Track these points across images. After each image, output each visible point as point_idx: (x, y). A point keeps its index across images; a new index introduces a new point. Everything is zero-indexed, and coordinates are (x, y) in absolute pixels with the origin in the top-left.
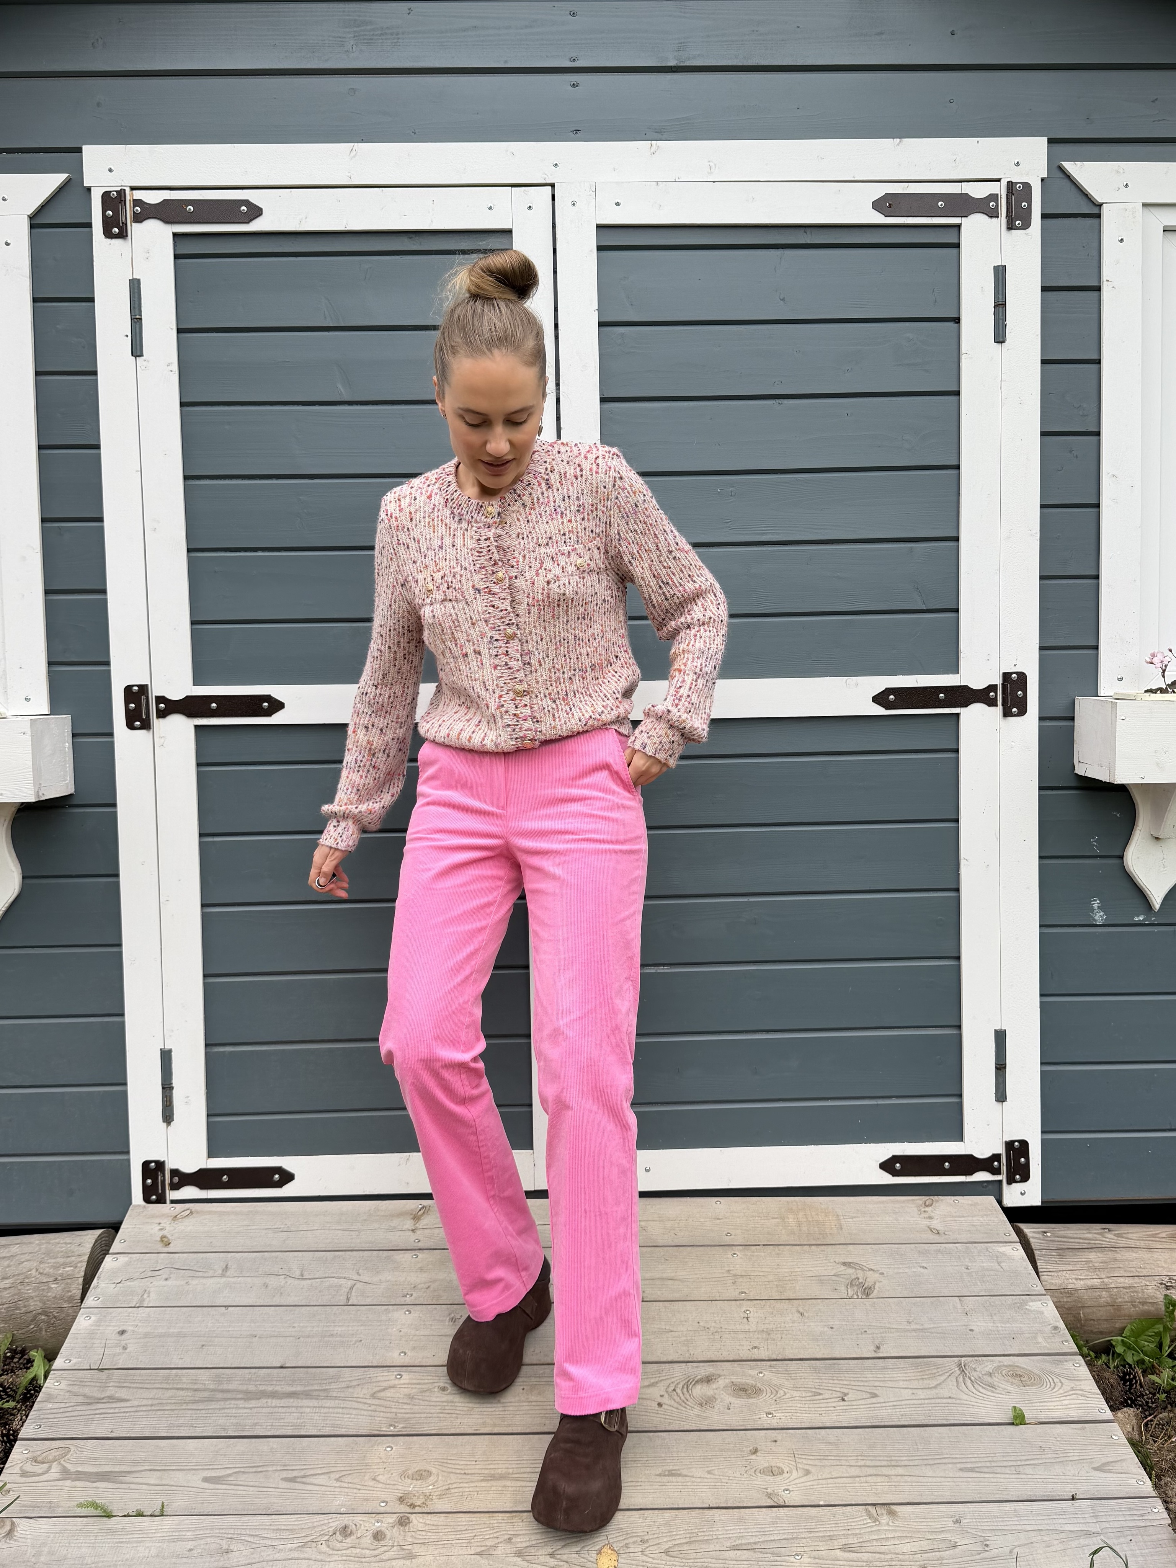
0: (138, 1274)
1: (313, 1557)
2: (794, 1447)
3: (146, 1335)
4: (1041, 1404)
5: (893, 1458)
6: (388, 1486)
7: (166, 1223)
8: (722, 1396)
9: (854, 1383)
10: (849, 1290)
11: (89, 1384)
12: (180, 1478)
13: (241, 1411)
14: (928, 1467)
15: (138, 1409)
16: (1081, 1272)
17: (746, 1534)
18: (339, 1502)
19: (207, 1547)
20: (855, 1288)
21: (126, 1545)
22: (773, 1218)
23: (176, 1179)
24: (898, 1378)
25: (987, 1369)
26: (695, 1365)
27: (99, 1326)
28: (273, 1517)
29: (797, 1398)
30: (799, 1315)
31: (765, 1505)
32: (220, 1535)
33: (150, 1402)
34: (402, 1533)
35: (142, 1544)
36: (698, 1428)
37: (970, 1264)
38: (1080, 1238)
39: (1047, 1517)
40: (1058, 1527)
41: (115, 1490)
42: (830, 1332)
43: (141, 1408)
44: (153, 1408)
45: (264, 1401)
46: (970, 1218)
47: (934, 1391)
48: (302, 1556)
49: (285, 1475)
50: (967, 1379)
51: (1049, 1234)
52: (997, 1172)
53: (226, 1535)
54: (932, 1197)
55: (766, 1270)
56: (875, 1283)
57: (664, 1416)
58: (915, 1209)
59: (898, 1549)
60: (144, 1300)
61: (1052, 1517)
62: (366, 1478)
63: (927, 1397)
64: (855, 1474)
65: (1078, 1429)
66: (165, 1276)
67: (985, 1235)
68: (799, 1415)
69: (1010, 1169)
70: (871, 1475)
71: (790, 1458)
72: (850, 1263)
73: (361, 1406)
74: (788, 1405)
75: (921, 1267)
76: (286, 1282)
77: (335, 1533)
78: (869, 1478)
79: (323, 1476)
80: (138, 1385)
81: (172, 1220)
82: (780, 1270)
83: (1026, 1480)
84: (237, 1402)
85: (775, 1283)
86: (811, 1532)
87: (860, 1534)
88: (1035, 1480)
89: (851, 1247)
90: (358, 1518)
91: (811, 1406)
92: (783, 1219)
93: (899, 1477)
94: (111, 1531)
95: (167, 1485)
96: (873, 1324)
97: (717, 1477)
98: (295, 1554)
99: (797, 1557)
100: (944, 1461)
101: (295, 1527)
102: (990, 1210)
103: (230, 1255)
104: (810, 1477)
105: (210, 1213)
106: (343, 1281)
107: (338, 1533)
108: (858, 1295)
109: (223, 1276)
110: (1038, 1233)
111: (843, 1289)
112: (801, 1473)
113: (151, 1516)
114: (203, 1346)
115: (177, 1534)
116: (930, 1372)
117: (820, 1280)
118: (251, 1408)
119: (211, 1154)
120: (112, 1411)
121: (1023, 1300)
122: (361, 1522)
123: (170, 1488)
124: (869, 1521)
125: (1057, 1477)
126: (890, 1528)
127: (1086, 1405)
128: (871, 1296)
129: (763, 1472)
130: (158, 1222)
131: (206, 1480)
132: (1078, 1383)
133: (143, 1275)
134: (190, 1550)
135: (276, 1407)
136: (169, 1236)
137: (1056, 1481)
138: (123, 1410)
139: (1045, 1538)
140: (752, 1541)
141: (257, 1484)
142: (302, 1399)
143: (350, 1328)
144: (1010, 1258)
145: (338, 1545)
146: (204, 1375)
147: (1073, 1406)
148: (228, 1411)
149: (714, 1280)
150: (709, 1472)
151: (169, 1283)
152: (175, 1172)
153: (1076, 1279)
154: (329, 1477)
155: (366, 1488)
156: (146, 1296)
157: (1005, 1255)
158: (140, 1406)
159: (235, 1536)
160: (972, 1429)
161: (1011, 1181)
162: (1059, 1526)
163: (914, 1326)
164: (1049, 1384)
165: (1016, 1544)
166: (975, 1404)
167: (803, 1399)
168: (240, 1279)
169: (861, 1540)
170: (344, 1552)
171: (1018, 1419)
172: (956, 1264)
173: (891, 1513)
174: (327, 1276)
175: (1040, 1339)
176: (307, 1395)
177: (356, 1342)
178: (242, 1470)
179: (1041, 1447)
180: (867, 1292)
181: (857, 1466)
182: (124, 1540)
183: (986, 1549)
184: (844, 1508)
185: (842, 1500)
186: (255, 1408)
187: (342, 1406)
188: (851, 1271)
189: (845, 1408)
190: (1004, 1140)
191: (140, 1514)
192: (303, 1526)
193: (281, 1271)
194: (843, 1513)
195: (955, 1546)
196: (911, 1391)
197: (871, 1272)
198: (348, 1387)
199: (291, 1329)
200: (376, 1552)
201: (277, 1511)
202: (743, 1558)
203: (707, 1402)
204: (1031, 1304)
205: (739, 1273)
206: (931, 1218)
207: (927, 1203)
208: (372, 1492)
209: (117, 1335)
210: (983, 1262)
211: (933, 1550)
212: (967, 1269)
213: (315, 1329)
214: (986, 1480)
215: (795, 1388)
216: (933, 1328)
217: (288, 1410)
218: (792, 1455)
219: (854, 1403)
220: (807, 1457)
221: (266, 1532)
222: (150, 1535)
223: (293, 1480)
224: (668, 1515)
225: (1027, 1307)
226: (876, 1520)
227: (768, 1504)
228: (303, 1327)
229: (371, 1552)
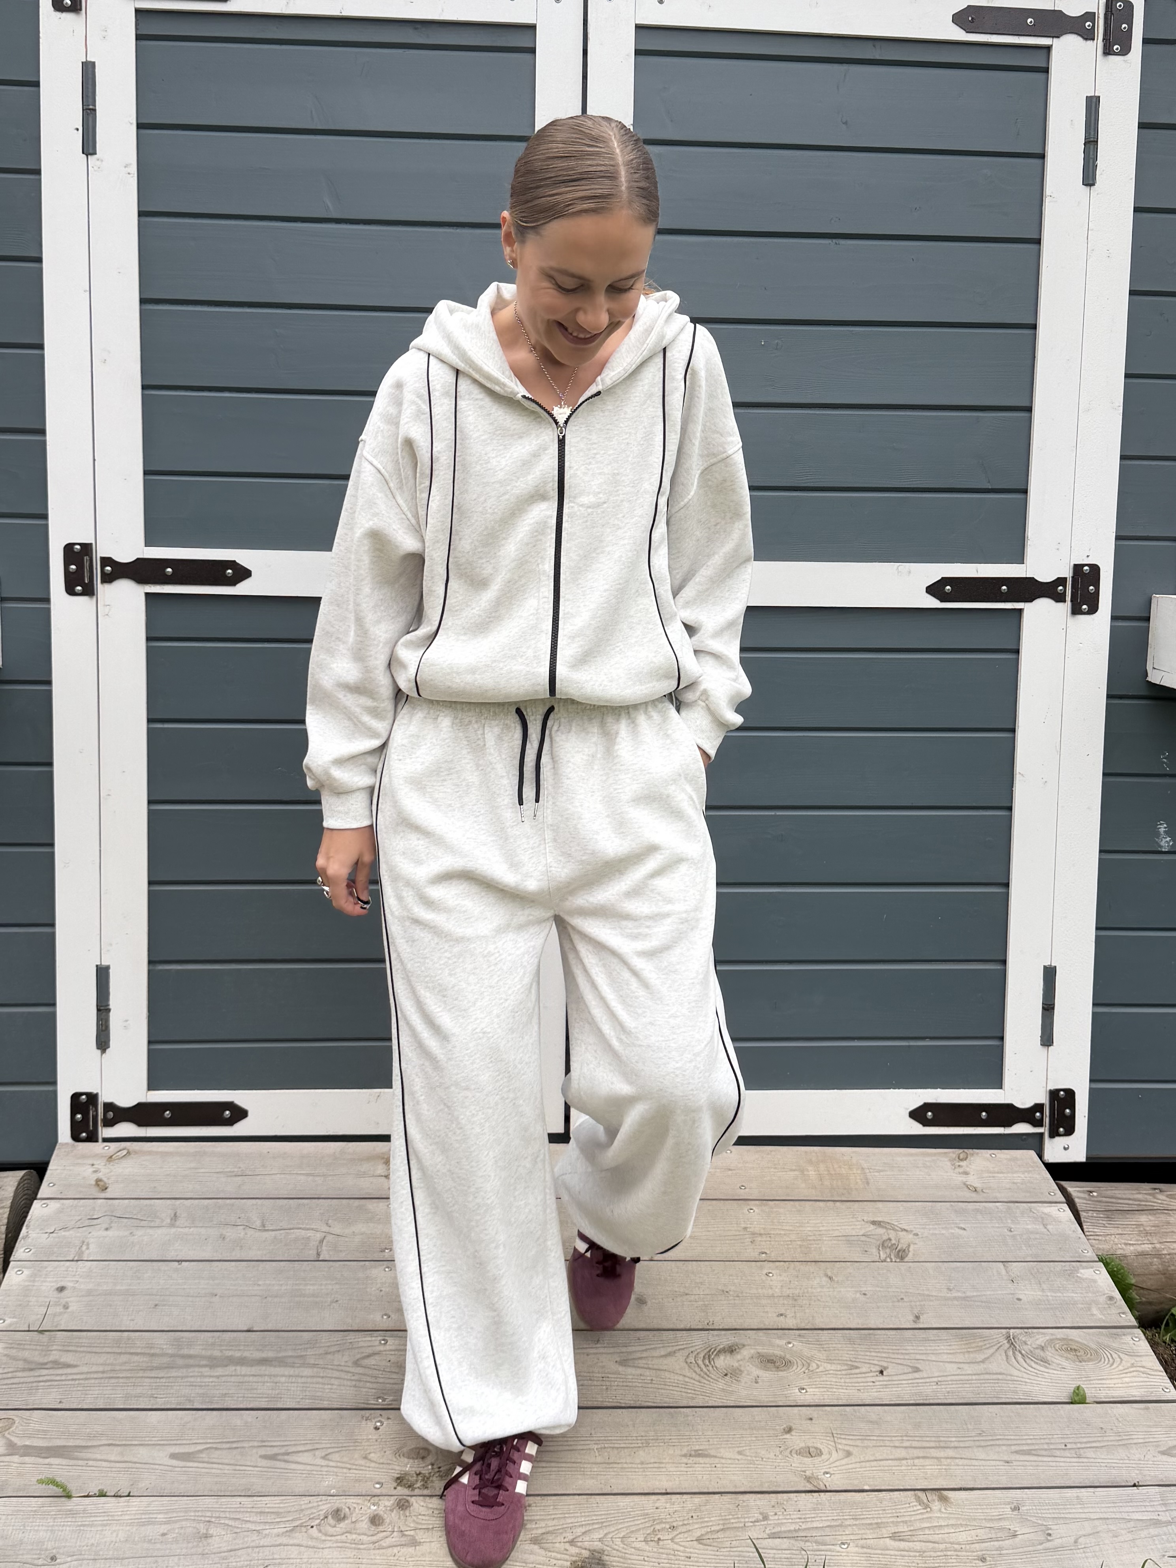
0: (73, 1222)
1: (304, 1543)
2: (831, 1425)
3: (89, 1293)
4: (1100, 1382)
5: (942, 1439)
6: (381, 1466)
7: (100, 1164)
8: (748, 1368)
9: (893, 1356)
10: (881, 1253)
11: (28, 1347)
12: (143, 1453)
13: (207, 1380)
14: (980, 1449)
15: (88, 1376)
16: (1132, 1236)
17: (785, 1521)
18: (329, 1482)
19: (182, 1531)
20: (888, 1251)
21: (89, 1529)
22: (792, 1170)
23: (111, 1115)
24: (942, 1351)
25: (1038, 1342)
26: (716, 1333)
27: (34, 1281)
28: (255, 1498)
29: (832, 1372)
30: (827, 1279)
31: (803, 1489)
32: (196, 1518)
33: (101, 1369)
34: (402, 1517)
35: (108, 1528)
36: (725, 1405)
37: (1012, 1226)
38: (1129, 1199)
39: (1113, 1505)
40: (1125, 1516)
41: (70, 1467)
42: (863, 1298)
43: (92, 1376)
44: (105, 1375)
45: (231, 1369)
46: (1009, 1175)
47: (982, 1366)
48: (291, 1542)
49: (263, 1451)
50: (1017, 1353)
51: (1095, 1194)
52: (1039, 1123)
53: (203, 1519)
54: (966, 1150)
55: (787, 1228)
56: (909, 1246)
57: (686, 1390)
58: (949, 1164)
59: (953, 1537)
60: (82, 1253)
61: (1118, 1504)
62: (356, 1456)
63: (975, 1372)
64: (901, 1456)
65: (1141, 1409)
66: (106, 1226)
67: (1028, 1194)
68: (835, 1390)
69: (1054, 1121)
70: (918, 1458)
71: (828, 1438)
72: (880, 1222)
73: (343, 1375)
74: (822, 1379)
75: (959, 1228)
76: (246, 1234)
77: (326, 1517)
78: (916, 1461)
79: (306, 1454)
80: (85, 1349)
81: (107, 1160)
82: (804, 1229)
83: (1088, 1464)
84: (201, 1370)
85: (799, 1243)
86: (856, 1519)
87: (910, 1521)
88: (1098, 1464)
89: (880, 1205)
90: (351, 1501)
91: (848, 1380)
92: (802, 1171)
93: (949, 1460)
94: (72, 1513)
95: (130, 1462)
96: (911, 1291)
97: (749, 1458)
98: (284, 1540)
99: (843, 1546)
100: (997, 1442)
101: (280, 1510)
102: (1032, 1167)
103: (178, 1202)
104: (852, 1459)
105: (150, 1153)
106: (310, 1233)
107: (330, 1517)
108: (891, 1259)
109: (172, 1225)
110: (1083, 1192)
111: (874, 1251)
112: (841, 1454)
113: (114, 1496)
114: (156, 1305)
115: (147, 1516)
116: (976, 1345)
117: (848, 1240)
118: (218, 1377)
119: (151, 1087)
120: (58, 1378)
121: (1074, 1267)
122: (355, 1505)
123: (134, 1465)
124: (919, 1507)
125: (1121, 1462)
126: (943, 1515)
127: (1148, 1383)
128: (906, 1260)
129: (799, 1453)
130: (91, 1162)
131: (173, 1456)
132: (1138, 1359)
133: (79, 1224)
134: (164, 1535)
135: (244, 1376)
136: (105, 1179)
137: (1120, 1465)
138: (70, 1377)
139: (1112, 1527)
140: (792, 1528)
141: (232, 1462)
142: (275, 1366)
143: (323, 1287)
144: (1058, 1221)
145: (331, 1530)
146: (161, 1340)
147: (1135, 1384)
148: (192, 1379)
149: (729, 1238)
150: (740, 1453)
151: (110, 1233)
152: (109, 1106)
153: (1126, 1244)
154: (315, 1455)
155: (357, 1467)
156: (84, 1248)
157: (1050, 1216)
158: (90, 1373)
159: (213, 1520)
160: (1026, 1408)
161: (1054, 1134)
162: (1126, 1514)
163: (955, 1294)
164: (1107, 1359)
165: (1081, 1533)
166: (1028, 1381)
167: (839, 1373)
168: (192, 1229)
169: (912, 1528)
170: (339, 1537)
171: (1078, 1398)
172: (997, 1225)
173: (944, 1499)
174: (292, 1226)
175: (1095, 1311)
176: (281, 1362)
177: (332, 1302)
178: (214, 1446)
179: (1102, 1428)
180: (901, 1255)
181: (902, 1447)
182: (87, 1523)
183: (1049, 1538)
184: (891, 1493)
185: (889, 1485)
186: (223, 1376)
187: (321, 1375)
188: (881, 1231)
189: (885, 1383)
190: (1048, 1089)
191: (102, 1494)
192: (289, 1509)
193: (238, 1220)
194: (890, 1499)
195: (1015, 1536)
196: (955, 1366)
197: (904, 1233)
198: (326, 1353)
199: (256, 1288)
200: (374, 1538)
201: (259, 1492)
202: (784, 1547)
203: (732, 1374)
204: (1082, 1271)
205: (757, 1230)
206: (966, 1173)
207: (962, 1156)
208: (364, 1472)
209: (56, 1292)
210: (1027, 1224)
211: (991, 1540)
212: (1011, 1231)
213: (284, 1288)
214: (1044, 1464)
215: (829, 1361)
216: (977, 1296)
217: (260, 1379)
218: (831, 1435)
219: (895, 1378)
220: (847, 1437)
221: (248, 1515)
222: (116, 1518)
223: (273, 1457)
224: (697, 1499)
225: (1079, 1275)
226: (927, 1507)
227: (807, 1489)
228: (270, 1285)
229: (369, 1538)
